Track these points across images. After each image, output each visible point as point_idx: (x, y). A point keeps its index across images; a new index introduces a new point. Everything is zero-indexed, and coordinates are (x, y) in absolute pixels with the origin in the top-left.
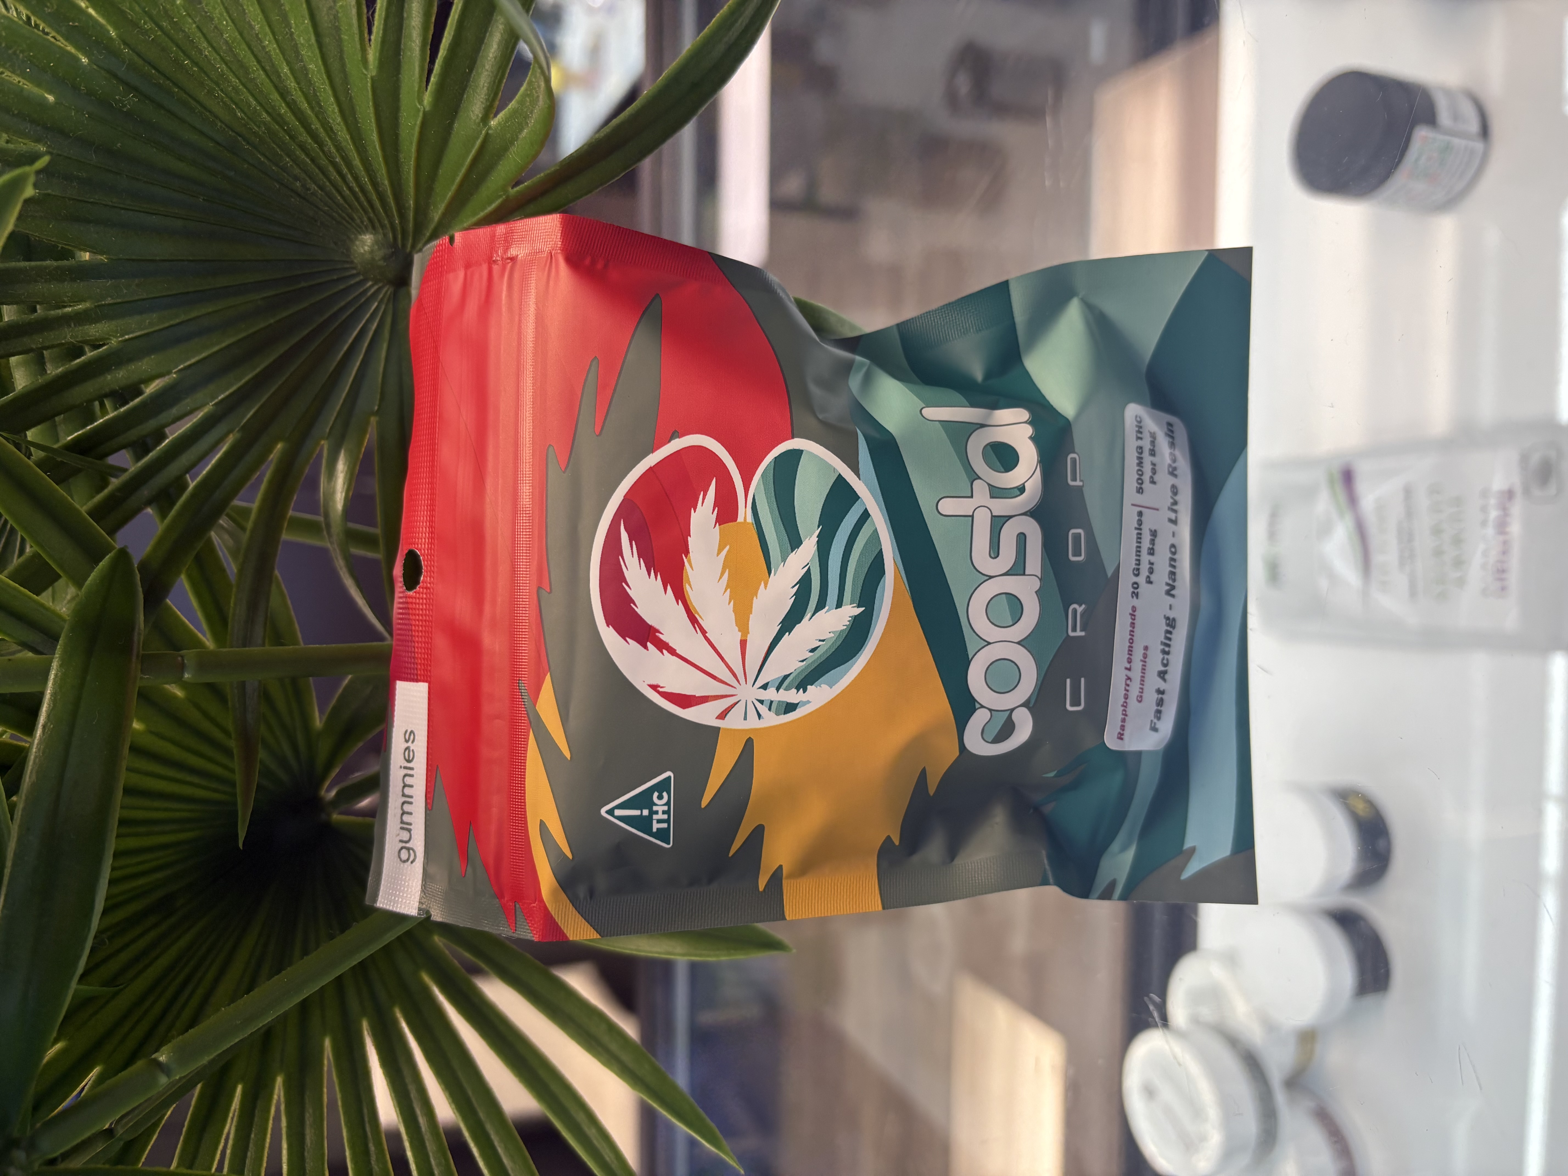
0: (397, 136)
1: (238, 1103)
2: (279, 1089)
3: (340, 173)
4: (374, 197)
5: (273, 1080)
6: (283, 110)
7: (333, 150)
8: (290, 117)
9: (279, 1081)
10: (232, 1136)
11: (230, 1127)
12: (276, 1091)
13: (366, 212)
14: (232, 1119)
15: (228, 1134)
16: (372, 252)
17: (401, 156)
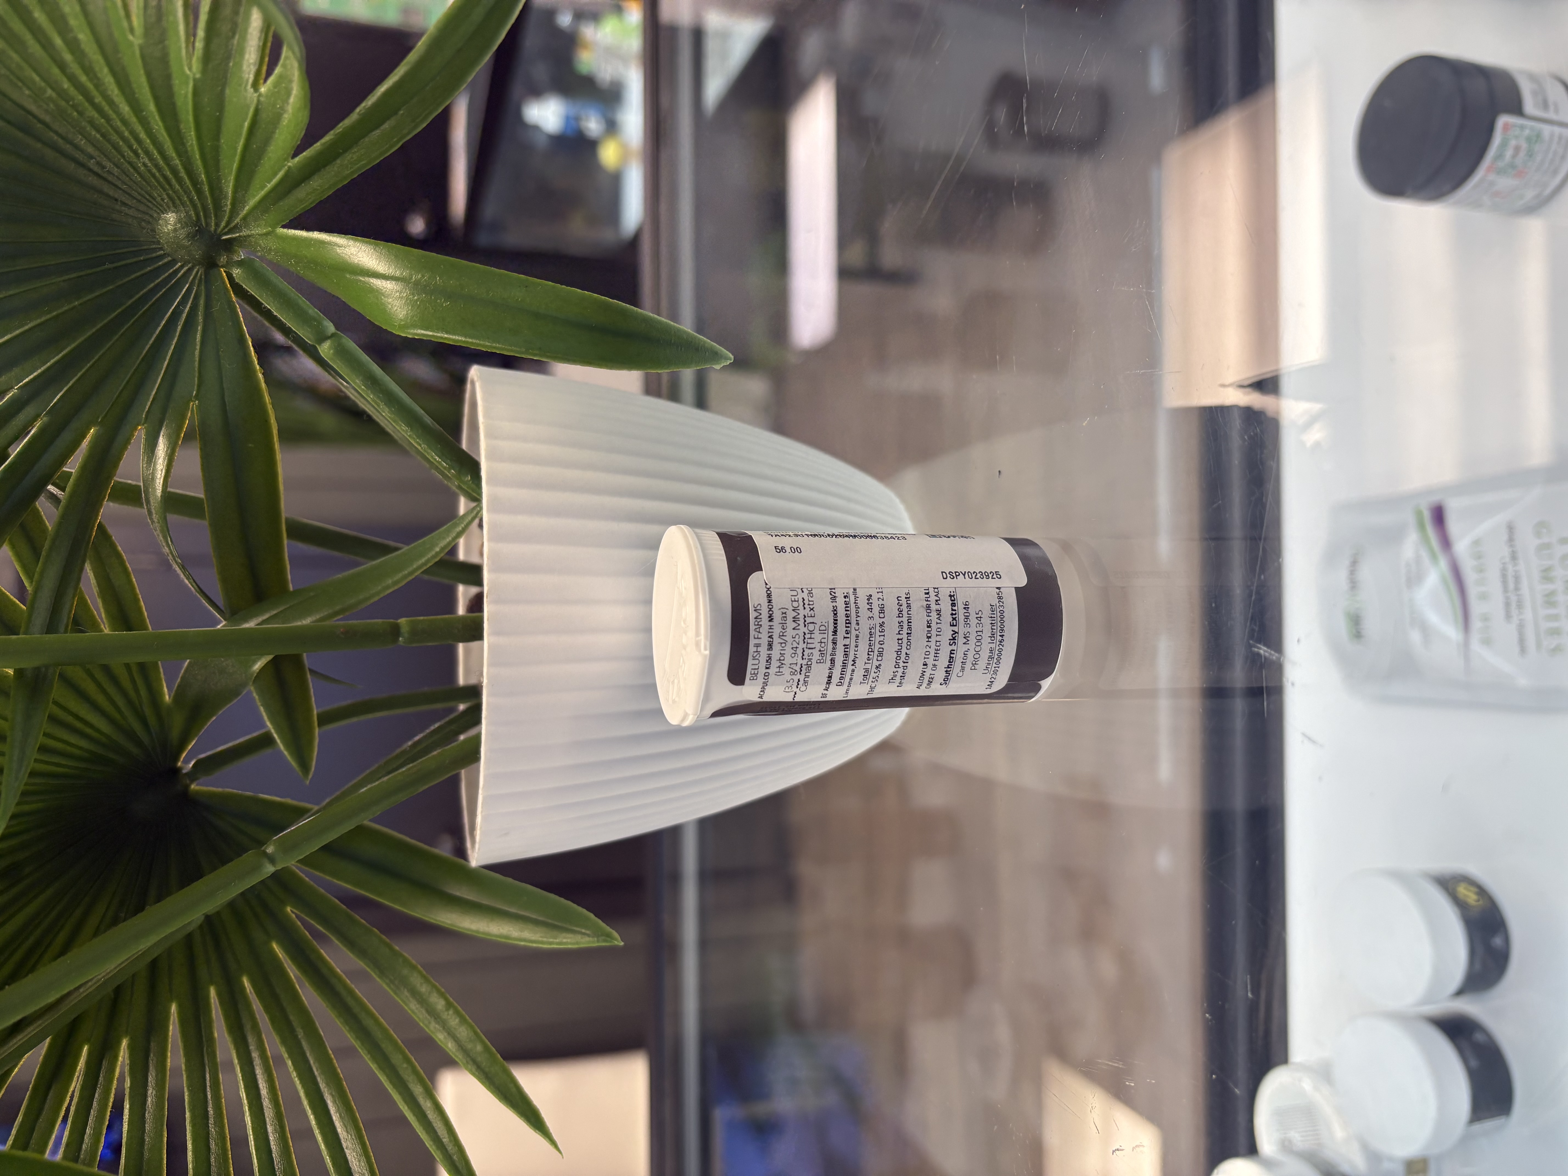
0: (174, 105)
1: (84, 1064)
2: (124, 1052)
3: (130, 147)
4: (168, 173)
5: (119, 1043)
6: (66, 85)
7: (119, 123)
8: (73, 91)
9: (125, 1043)
10: (77, 1094)
11: (76, 1085)
12: (121, 1054)
13: (164, 190)
14: (78, 1077)
15: (74, 1092)
16: (175, 230)
17: (182, 126)
